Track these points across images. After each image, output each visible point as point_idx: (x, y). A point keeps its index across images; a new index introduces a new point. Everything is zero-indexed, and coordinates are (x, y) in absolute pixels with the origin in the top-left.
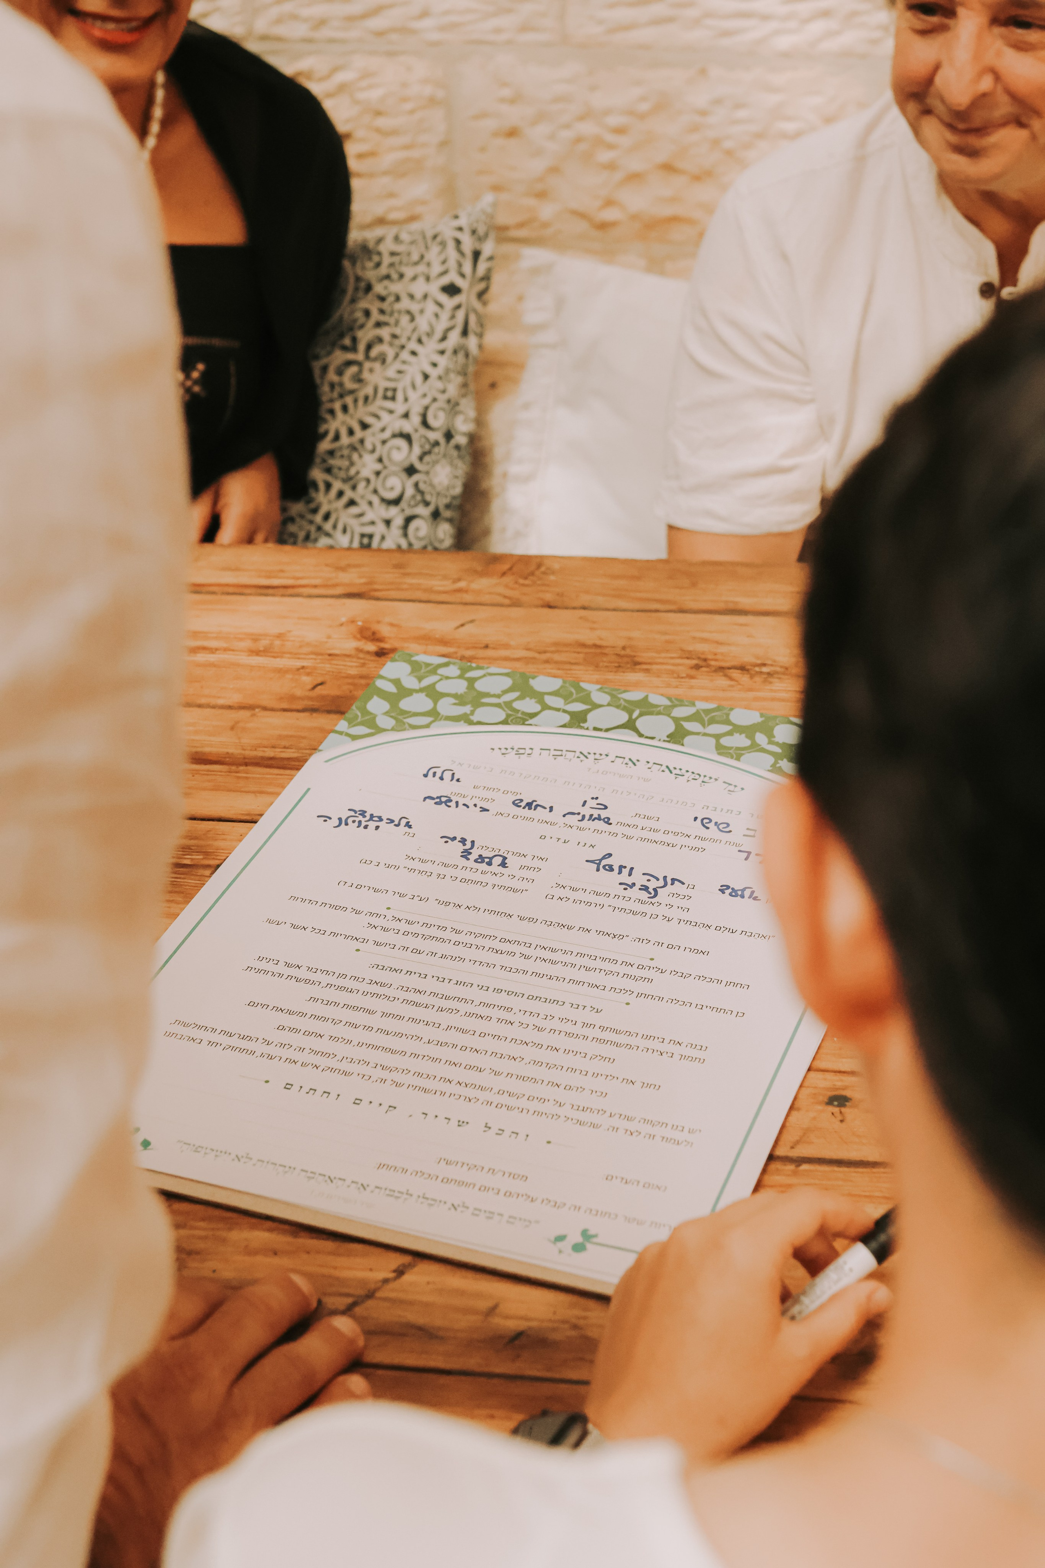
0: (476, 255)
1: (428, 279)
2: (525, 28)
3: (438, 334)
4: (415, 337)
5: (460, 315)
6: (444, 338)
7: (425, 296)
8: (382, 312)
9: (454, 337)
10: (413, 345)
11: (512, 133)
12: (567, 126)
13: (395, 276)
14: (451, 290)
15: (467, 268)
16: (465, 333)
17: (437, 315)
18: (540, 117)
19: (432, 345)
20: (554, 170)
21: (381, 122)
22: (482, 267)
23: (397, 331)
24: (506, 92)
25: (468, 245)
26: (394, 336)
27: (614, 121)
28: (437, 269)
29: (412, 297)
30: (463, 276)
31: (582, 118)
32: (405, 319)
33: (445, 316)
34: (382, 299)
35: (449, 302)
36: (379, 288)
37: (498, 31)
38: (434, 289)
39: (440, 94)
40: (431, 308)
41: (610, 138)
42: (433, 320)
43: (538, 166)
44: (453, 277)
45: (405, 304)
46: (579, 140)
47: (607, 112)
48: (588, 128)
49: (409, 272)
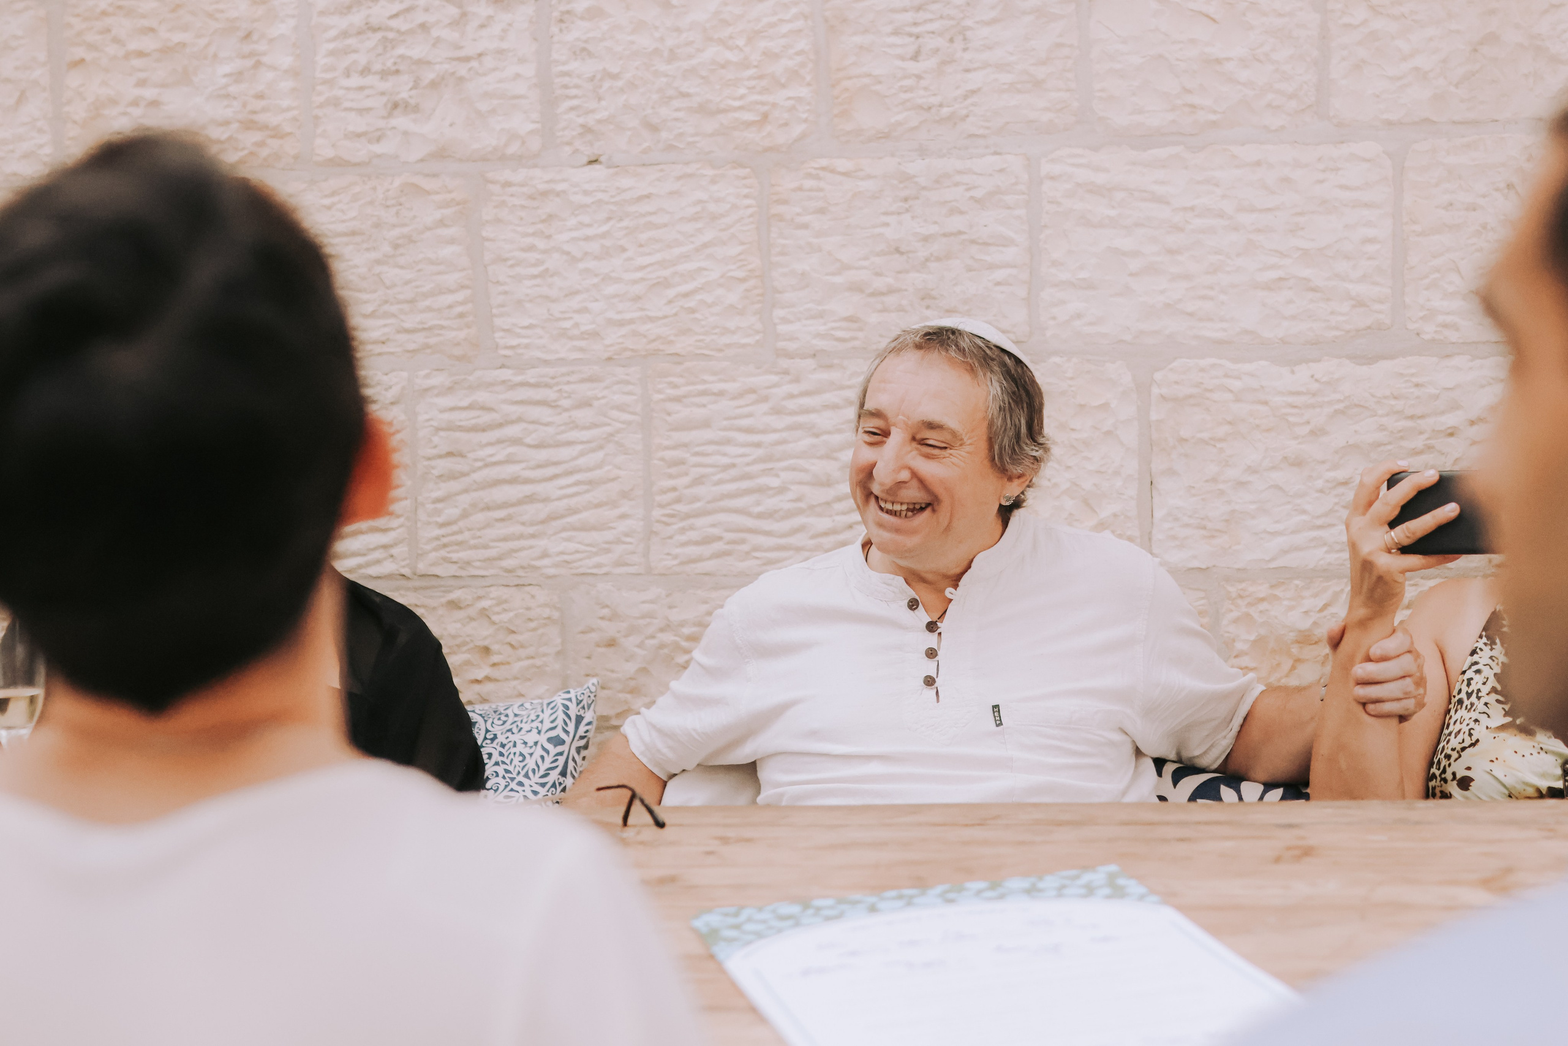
0: (579, 719)
1: (539, 732)
2: (619, 564)
3: (542, 772)
4: (523, 773)
5: (561, 760)
6: (545, 775)
7: (536, 743)
8: (501, 754)
9: (554, 775)
10: (520, 778)
11: (611, 643)
12: (653, 637)
13: (515, 730)
14: (557, 741)
15: (571, 728)
16: (563, 774)
17: (542, 757)
18: (632, 630)
19: (536, 779)
20: (644, 670)
21: (512, 638)
22: (582, 729)
23: (510, 768)
24: (606, 612)
25: (573, 711)
26: (507, 771)
27: (686, 631)
28: (547, 725)
29: (525, 743)
30: (567, 732)
31: (662, 630)
32: (518, 758)
33: (548, 760)
34: (503, 746)
35: (553, 750)
36: (501, 739)
37: (599, 566)
38: (543, 739)
39: (556, 615)
40: (539, 751)
41: (684, 644)
42: (540, 762)
43: (631, 668)
44: (559, 732)
45: (520, 748)
46: (662, 646)
47: (682, 624)
48: (668, 637)
49: (526, 727)
